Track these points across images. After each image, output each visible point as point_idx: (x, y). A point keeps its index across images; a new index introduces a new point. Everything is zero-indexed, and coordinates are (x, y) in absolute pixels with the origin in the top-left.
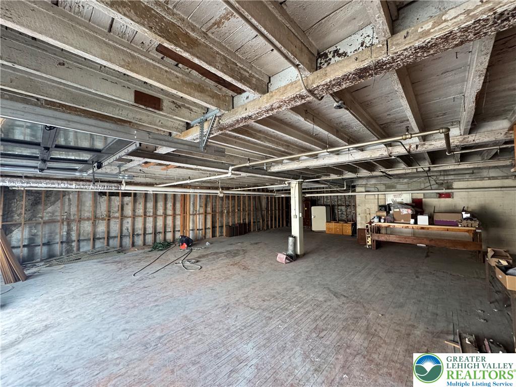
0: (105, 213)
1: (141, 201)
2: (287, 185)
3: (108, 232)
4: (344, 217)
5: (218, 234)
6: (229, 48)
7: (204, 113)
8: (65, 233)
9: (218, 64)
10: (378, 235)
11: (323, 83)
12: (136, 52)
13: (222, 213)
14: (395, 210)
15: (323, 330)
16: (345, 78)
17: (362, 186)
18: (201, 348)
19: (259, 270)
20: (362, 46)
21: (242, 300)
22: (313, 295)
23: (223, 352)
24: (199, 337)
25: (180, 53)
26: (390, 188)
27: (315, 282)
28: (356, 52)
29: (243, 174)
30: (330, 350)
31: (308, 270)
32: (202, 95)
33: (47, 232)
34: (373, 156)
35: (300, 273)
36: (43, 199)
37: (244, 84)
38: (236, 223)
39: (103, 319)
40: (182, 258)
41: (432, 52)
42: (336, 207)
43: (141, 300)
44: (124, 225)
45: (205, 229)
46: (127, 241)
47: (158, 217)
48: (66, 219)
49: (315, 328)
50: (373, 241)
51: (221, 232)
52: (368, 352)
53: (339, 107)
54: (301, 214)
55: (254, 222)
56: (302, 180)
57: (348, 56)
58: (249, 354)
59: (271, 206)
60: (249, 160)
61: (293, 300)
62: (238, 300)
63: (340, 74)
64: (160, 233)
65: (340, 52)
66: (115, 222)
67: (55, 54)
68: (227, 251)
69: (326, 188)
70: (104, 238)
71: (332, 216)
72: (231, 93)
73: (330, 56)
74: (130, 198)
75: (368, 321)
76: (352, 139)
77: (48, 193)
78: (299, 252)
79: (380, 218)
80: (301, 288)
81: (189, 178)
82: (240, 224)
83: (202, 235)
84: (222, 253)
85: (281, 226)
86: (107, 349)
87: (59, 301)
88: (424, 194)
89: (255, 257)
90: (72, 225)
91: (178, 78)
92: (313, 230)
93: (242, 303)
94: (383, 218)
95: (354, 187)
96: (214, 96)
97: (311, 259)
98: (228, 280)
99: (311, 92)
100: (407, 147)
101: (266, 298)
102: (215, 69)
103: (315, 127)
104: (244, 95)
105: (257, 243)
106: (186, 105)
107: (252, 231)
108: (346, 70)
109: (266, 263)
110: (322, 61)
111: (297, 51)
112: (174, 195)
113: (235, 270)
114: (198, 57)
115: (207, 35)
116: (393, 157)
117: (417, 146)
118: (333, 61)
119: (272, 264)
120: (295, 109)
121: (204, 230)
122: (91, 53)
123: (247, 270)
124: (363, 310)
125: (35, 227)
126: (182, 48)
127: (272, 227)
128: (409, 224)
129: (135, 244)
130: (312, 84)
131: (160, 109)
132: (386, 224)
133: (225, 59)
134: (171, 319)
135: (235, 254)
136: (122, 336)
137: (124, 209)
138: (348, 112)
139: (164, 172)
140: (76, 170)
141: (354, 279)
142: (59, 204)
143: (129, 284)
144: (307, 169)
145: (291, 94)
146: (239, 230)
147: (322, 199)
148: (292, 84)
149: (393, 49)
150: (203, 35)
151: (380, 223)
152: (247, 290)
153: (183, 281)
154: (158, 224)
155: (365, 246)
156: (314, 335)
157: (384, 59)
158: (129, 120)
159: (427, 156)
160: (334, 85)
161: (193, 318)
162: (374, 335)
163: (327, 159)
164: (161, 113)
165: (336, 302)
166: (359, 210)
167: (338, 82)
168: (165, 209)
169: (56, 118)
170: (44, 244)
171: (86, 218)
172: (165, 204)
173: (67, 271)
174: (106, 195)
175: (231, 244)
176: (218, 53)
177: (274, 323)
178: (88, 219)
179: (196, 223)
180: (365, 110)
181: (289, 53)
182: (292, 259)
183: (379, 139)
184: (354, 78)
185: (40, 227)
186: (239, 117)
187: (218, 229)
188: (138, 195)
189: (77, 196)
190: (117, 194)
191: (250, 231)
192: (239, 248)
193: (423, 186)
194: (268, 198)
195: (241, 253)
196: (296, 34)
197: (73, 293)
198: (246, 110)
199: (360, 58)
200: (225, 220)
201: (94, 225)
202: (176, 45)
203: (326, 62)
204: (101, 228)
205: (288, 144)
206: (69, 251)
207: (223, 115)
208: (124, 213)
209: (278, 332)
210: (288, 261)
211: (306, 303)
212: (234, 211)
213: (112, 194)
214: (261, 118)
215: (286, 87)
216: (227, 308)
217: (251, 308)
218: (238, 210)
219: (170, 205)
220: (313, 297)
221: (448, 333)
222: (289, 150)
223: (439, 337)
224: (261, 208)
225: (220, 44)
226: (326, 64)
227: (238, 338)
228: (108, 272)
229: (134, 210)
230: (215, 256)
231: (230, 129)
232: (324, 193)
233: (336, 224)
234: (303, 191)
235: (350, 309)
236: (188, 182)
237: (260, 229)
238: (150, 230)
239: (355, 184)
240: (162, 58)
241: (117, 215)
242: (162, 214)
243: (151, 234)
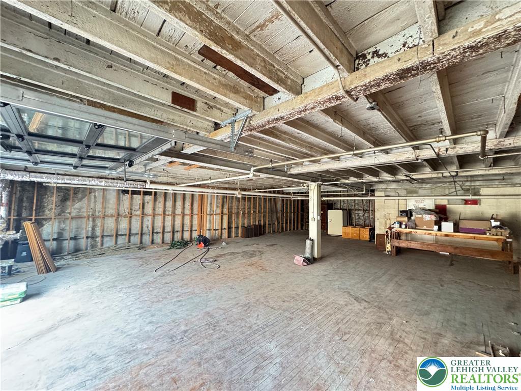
0: (127, 211)
1: (161, 199)
2: (306, 187)
3: (130, 230)
4: (362, 222)
5: (233, 234)
6: (268, 50)
7: (233, 114)
8: (90, 229)
9: (258, 66)
10: (399, 241)
11: (362, 83)
12: (179, 55)
13: (238, 214)
14: (417, 216)
15: (346, 333)
16: (386, 79)
17: (381, 190)
18: (224, 343)
19: (277, 271)
20: (404, 46)
21: (262, 300)
22: (333, 298)
23: (247, 350)
24: (223, 333)
25: (225, 56)
26: (411, 193)
27: (334, 285)
28: (397, 53)
29: (262, 175)
30: (355, 353)
31: (326, 273)
32: (237, 96)
33: (74, 227)
34: (398, 159)
35: (318, 276)
36: (71, 196)
37: (280, 85)
38: (252, 224)
39: (130, 312)
40: (200, 257)
41: (481, 51)
42: (353, 211)
43: (164, 295)
44: (144, 223)
45: (222, 229)
46: (147, 239)
47: (176, 216)
48: (92, 215)
49: (338, 331)
50: (392, 247)
51: (237, 233)
52: (394, 358)
53: (372, 108)
54: (319, 217)
55: (269, 224)
56: (322, 183)
57: (388, 57)
58: (273, 352)
59: (287, 208)
60: (271, 161)
61: (314, 302)
62: (258, 300)
63: (380, 75)
64: (177, 231)
65: (379, 53)
66: (136, 219)
67: (105, 58)
68: (244, 252)
69: (344, 191)
70: (126, 235)
71: (349, 220)
72: (262, 94)
73: (369, 57)
74: (151, 196)
75: (392, 327)
76: (378, 141)
77: (76, 190)
78: (316, 256)
79: (401, 224)
80: (321, 291)
81: (210, 178)
82: (255, 225)
83: (218, 235)
84: (239, 253)
85: (296, 229)
86: (136, 340)
87: (89, 293)
88: (448, 200)
89: (272, 258)
90: (97, 222)
91: (215, 79)
92: (329, 234)
93: (263, 303)
94: (404, 223)
95: (373, 191)
96: (247, 97)
97: (329, 263)
98: (247, 280)
99: (348, 93)
100: (437, 150)
101: (285, 299)
102: (255, 71)
103: (344, 129)
104: (276, 96)
105: (272, 245)
106: (218, 106)
107: (267, 233)
108: (387, 71)
109: (283, 265)
110: (360, 62)
111: (338, 52)
112: (193, 194)
113: (252, 270)
114: (241, 59)
115: (249, 37)
116: (419, 161)
117: (447, 150)
118: (372, 62)
119: (289, 266)
120: (326, 111)
121: (220, 231)
122: (140, 56)
123: (265, 271)
124: (386, 316)
125: (64, 222)
126: (228, 51)
127: (286, 230)
128: (433, 230)
129: (155, 241)
130: (350, 85)
131: (194, 109)
132: (408, 230)
133: (264, 60)
134: (194, 314)
135: (252, 255)
136: (148, 328)
137: (145, 207)
138: (379, 113)
139: (186, 172)
140: (106, 168)
141: (375, 285)
142: (85, 200)
143: (151, 279)
144: (327, 172)
145: (327, 95)
146: (254, 232)
147: (339, 203)
148: (328, 85)
149: (439, 50)
150: (246, 37)
151: (400, 229)
152: (266, 291)
153: (203, 279)
154: (176, 223)
155: (384, 252)
156: (337, 338)
157: (429, 60)
158: (162, 120)
159: (456, 160)
160: (373, 86)
161: (215, 315)
162: (399, 341)
163: (349, 161)
164: (195, 113)
165: (357, 306)
166: (377, 215)
167: (377, 83)
168: (184, 208)
169: (106, 117)
170: (71, 239)
171: (110, 215)
172: (184, 204)
173: (94, 264)
174: (128, 194)
175: (247, 245)
176: (258, 55)
177: (296, 324)
178: (112, 216)
179: (213, 224)
180: (396, 111)
181: (331, 55)
182: (310, 262)
183: (407, 142)
184: (395, 78)
185: (68, 222)
186: (271, 118)
187: (233, 230)
188: (158, 194)
189: (102, 193)
190: (138, 193)
191: (264, 233)
192: (256, 250)
193: (447, 192)
194: (283, 200)
195: (257, 254)
196: (338, 36)
197: (100, 285)
198: (279, 111)
199: (403, 60)
200: (241, 221)
201: (117, 221)
202: (223, 48)
203: (364, 63)
204: (124, 225)
205: (311, 146)
206: (93, 246)
207: (254, 115)
208: (145, 211)
209: (300, 332)
210: (305, 264)
211: (327, 306)
212: (249, 213)
213: (134, 193)
214: (293, 119)
215: (321, 88)
216: (247, 307)
217: (272, 308)
218: (254, 212)
219: (188, 204)
220: (333, 300)
221: (478, 344)
222: (313, 152)
223: (469, 347)
224: (277, 210)
225: (260, 46)
226: (364, 65)
227: (261, 337)
228: (131, 267)
229: (154, 209)
230: (232, 256)
231: (260, 130)
232: (341, 197)
233: (353, 228)
234: (321, 194)
235: (372, 314)
236: (209, 182)
237: (274, 231)
238: (168, 228)
239: (374, 188)
240: (202, 61)
241: (139, 213)
242: (180, 213)
243: (169, 232)
